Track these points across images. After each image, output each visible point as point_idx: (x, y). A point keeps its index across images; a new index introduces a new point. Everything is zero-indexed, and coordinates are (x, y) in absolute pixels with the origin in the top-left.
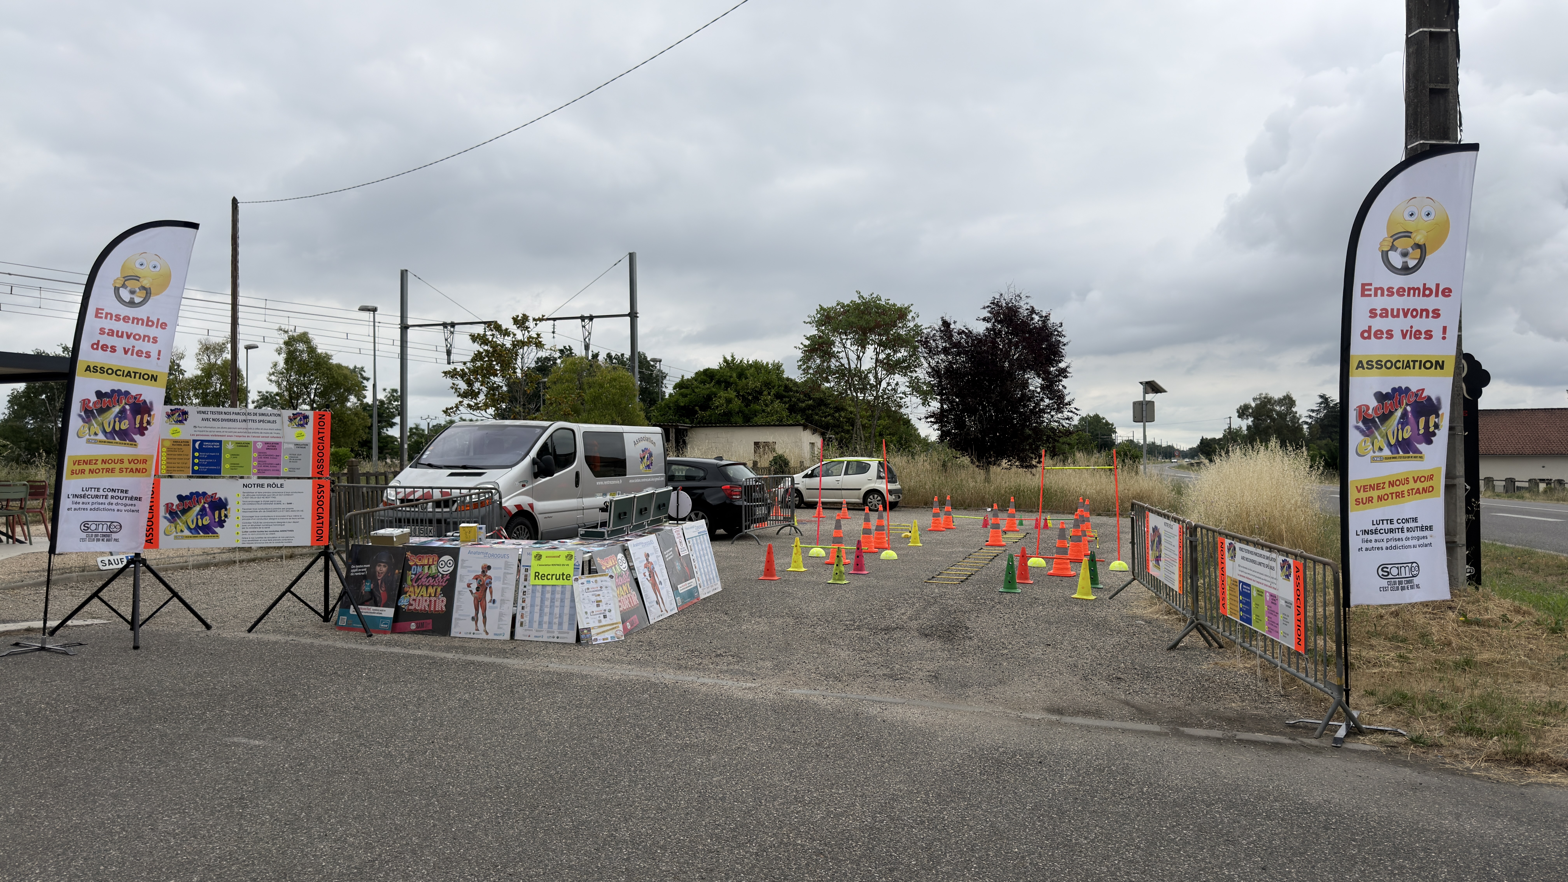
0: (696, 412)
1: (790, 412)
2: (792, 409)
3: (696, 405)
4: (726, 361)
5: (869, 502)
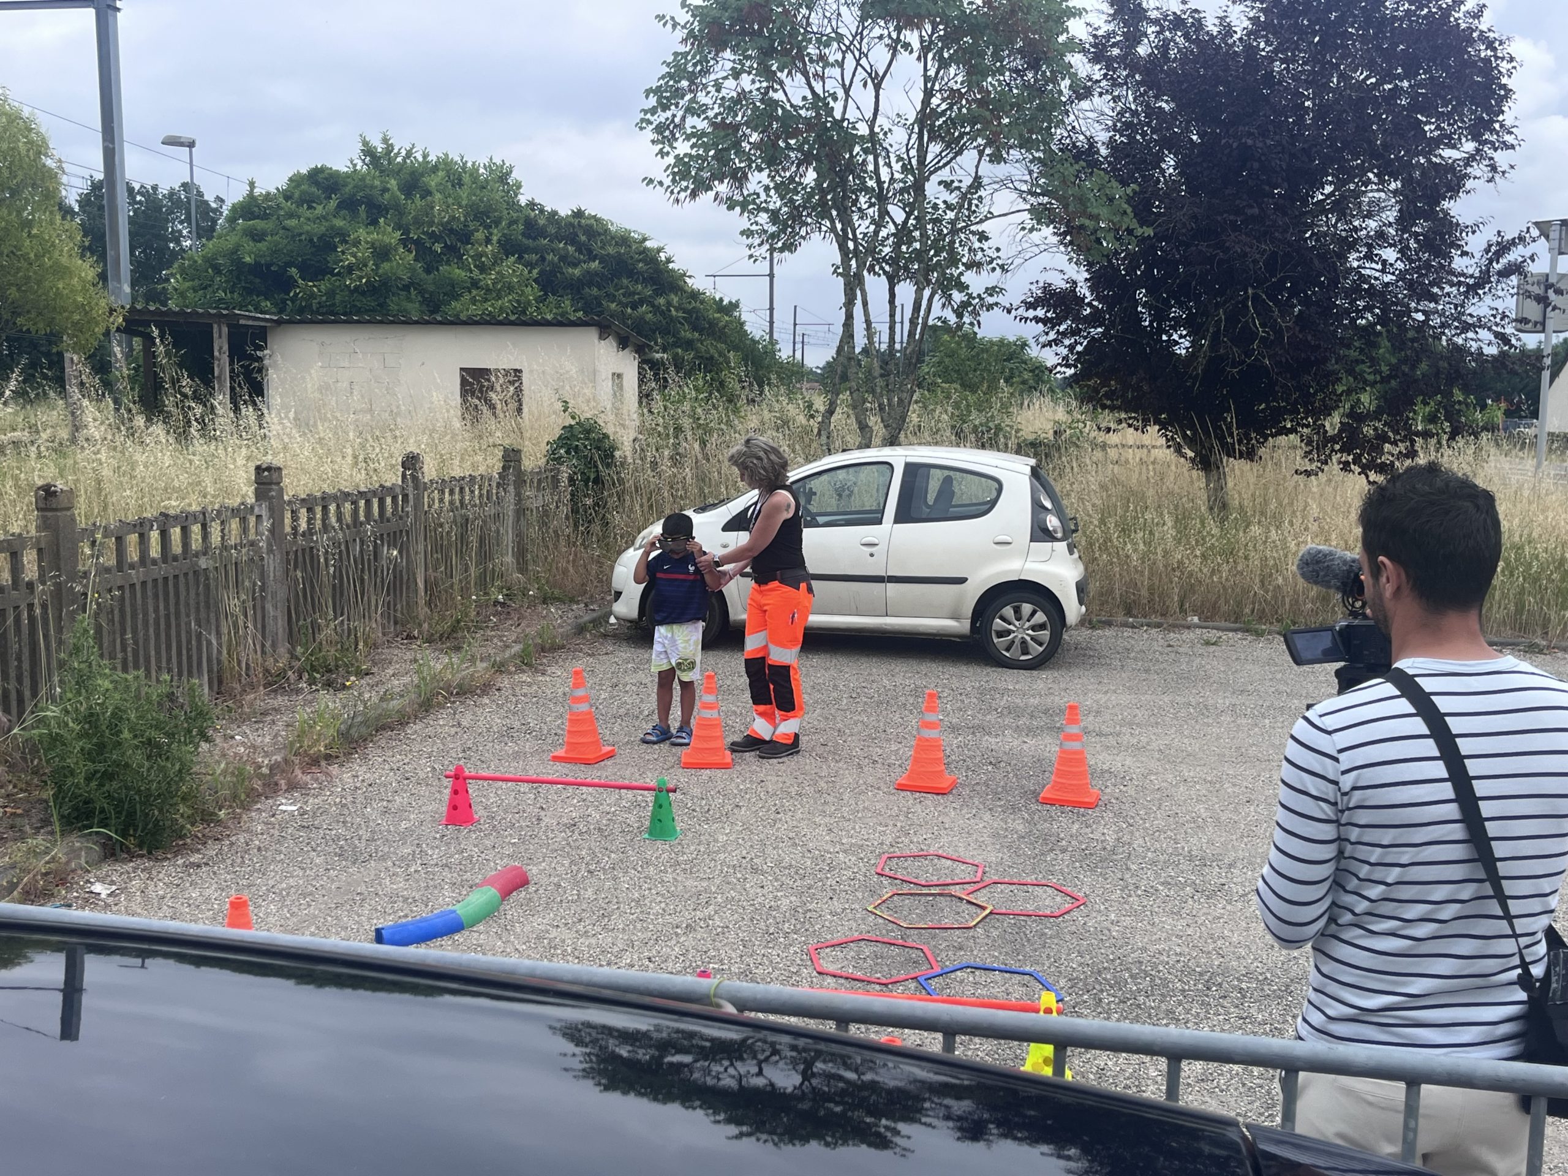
0: (290, 283)
1: (543, 288)
2: (549, 283)
3: (290, 264)
5: (1000, 634)
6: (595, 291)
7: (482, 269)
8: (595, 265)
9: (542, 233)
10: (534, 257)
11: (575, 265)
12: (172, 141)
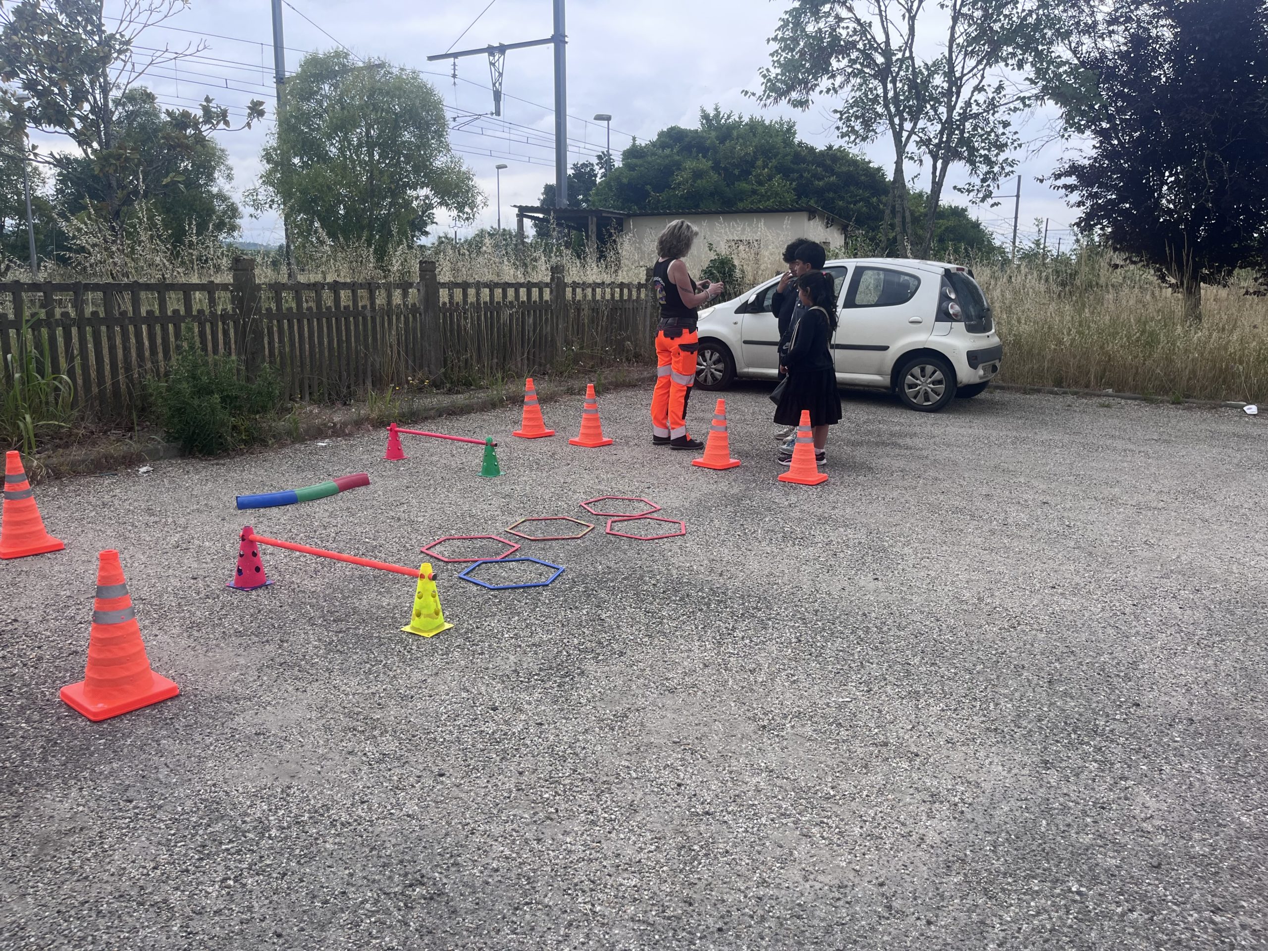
4: (705, 116)
5: (911, 386)
6: (831, 195)
7: (761, 183)
8: (833, 179)
9: (803, 160)
10: (796, 175)
11: (820, 179)
12: (599, 118)
